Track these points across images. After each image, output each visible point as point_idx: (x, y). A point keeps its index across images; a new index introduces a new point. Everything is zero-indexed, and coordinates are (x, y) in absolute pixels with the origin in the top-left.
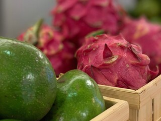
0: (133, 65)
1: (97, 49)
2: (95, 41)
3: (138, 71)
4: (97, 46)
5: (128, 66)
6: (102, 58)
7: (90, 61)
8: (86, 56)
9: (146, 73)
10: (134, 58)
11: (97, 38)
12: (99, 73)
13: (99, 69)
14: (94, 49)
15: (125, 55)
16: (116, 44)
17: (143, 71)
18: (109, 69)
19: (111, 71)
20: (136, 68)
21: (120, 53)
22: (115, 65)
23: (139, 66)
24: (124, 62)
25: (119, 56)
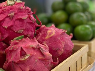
0: (40, 60)
1: (17, 50)
2: (17, 43)
3: (44, 63)
4: (17, 48)
5: (36, 61)
6: (20, 56)
7: (12, 58)
8: (10, 54)
9: (50, 64)
10: (41, 55)
11: (18, 42)
12: (17, 66)
13: (18, 64)
14: (15, 50)
15: (35, 53)
16: (29, 46)
17: (47, 63)
18: (24, 63)
19: (25, 65)
20: (43, 62)
21: (32, 52)
22: (28, 61)
23: (44, 60)
24: (34, 58)
25: (31, 54)
